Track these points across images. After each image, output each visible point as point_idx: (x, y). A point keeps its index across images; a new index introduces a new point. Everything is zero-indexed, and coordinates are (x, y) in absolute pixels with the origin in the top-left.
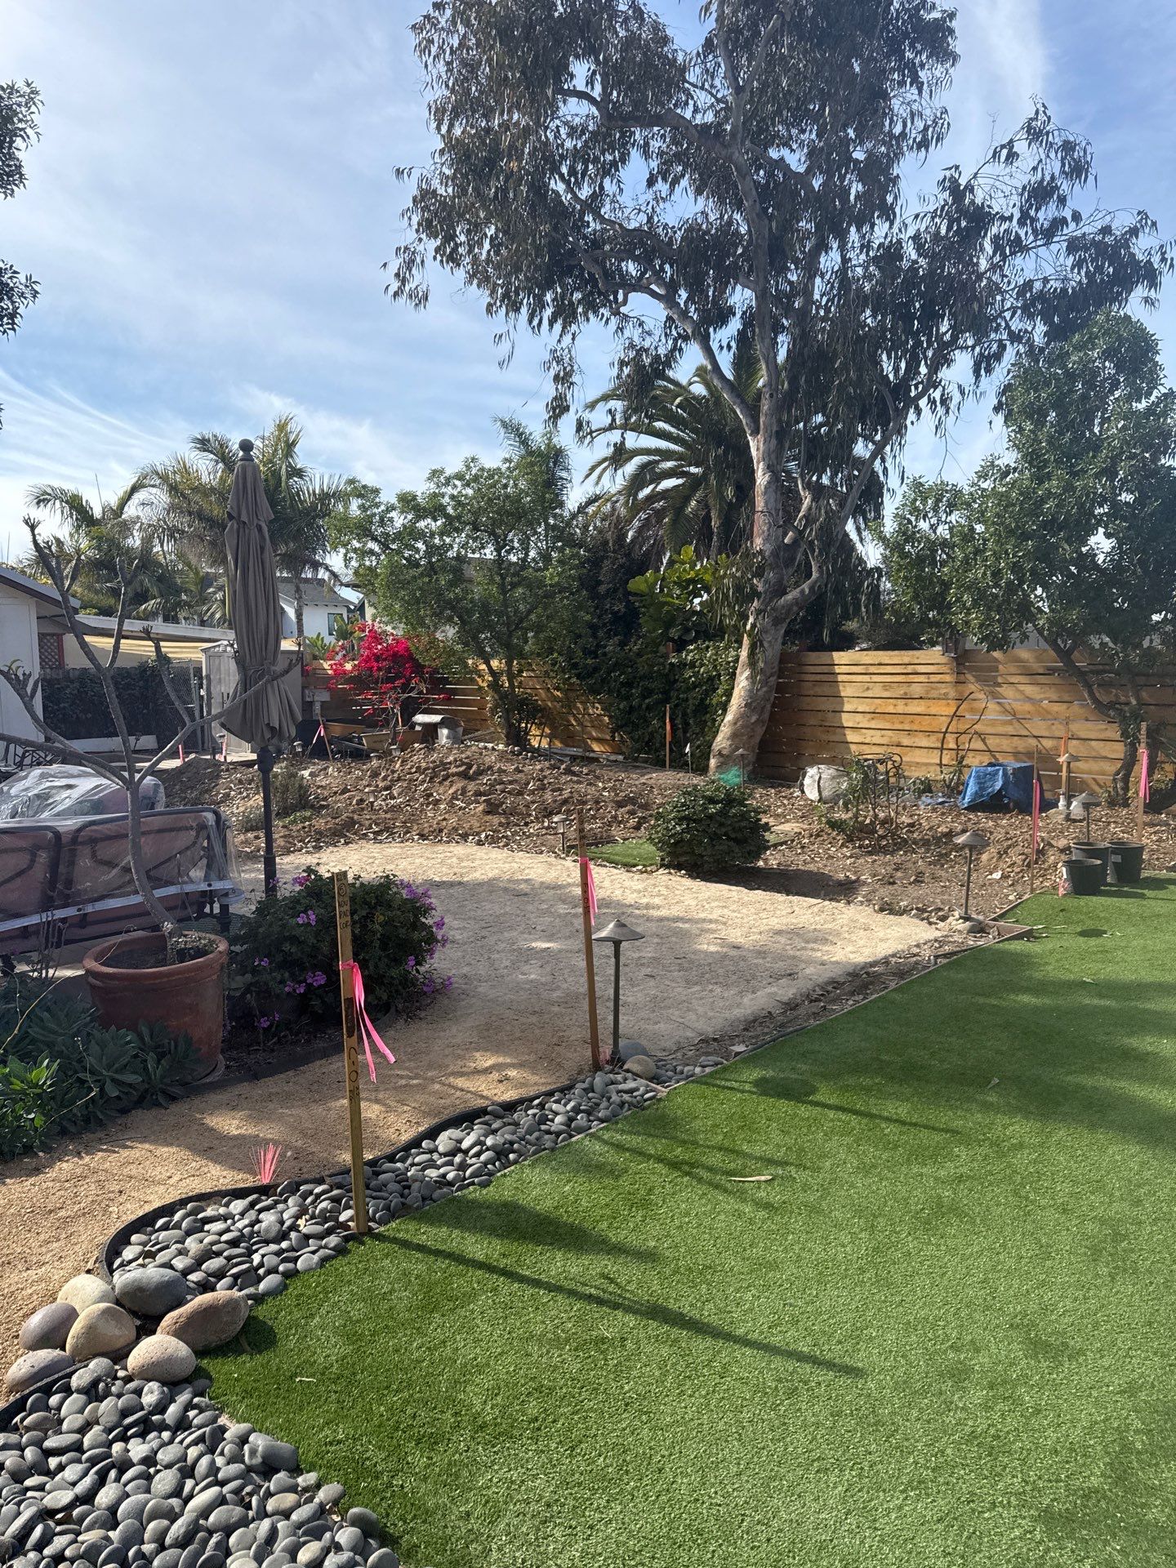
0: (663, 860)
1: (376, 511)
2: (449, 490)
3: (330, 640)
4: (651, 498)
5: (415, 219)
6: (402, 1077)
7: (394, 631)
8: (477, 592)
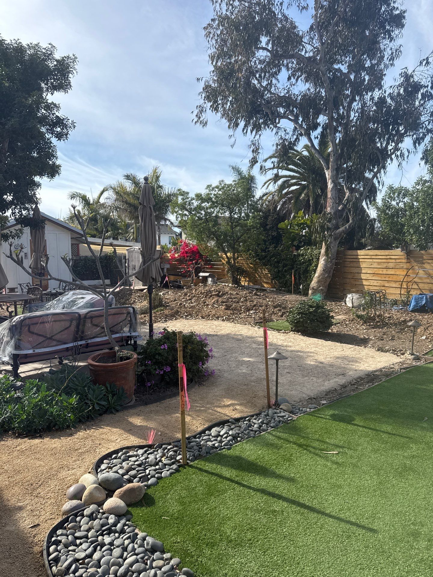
0: (292, 328)
1: (187, 200)
2: (213, 192)
3: (169, 246)
4: (287, 194)
5: (203, 95)
6: (198, 407)
7: (193, 243)
8: (223, 228)
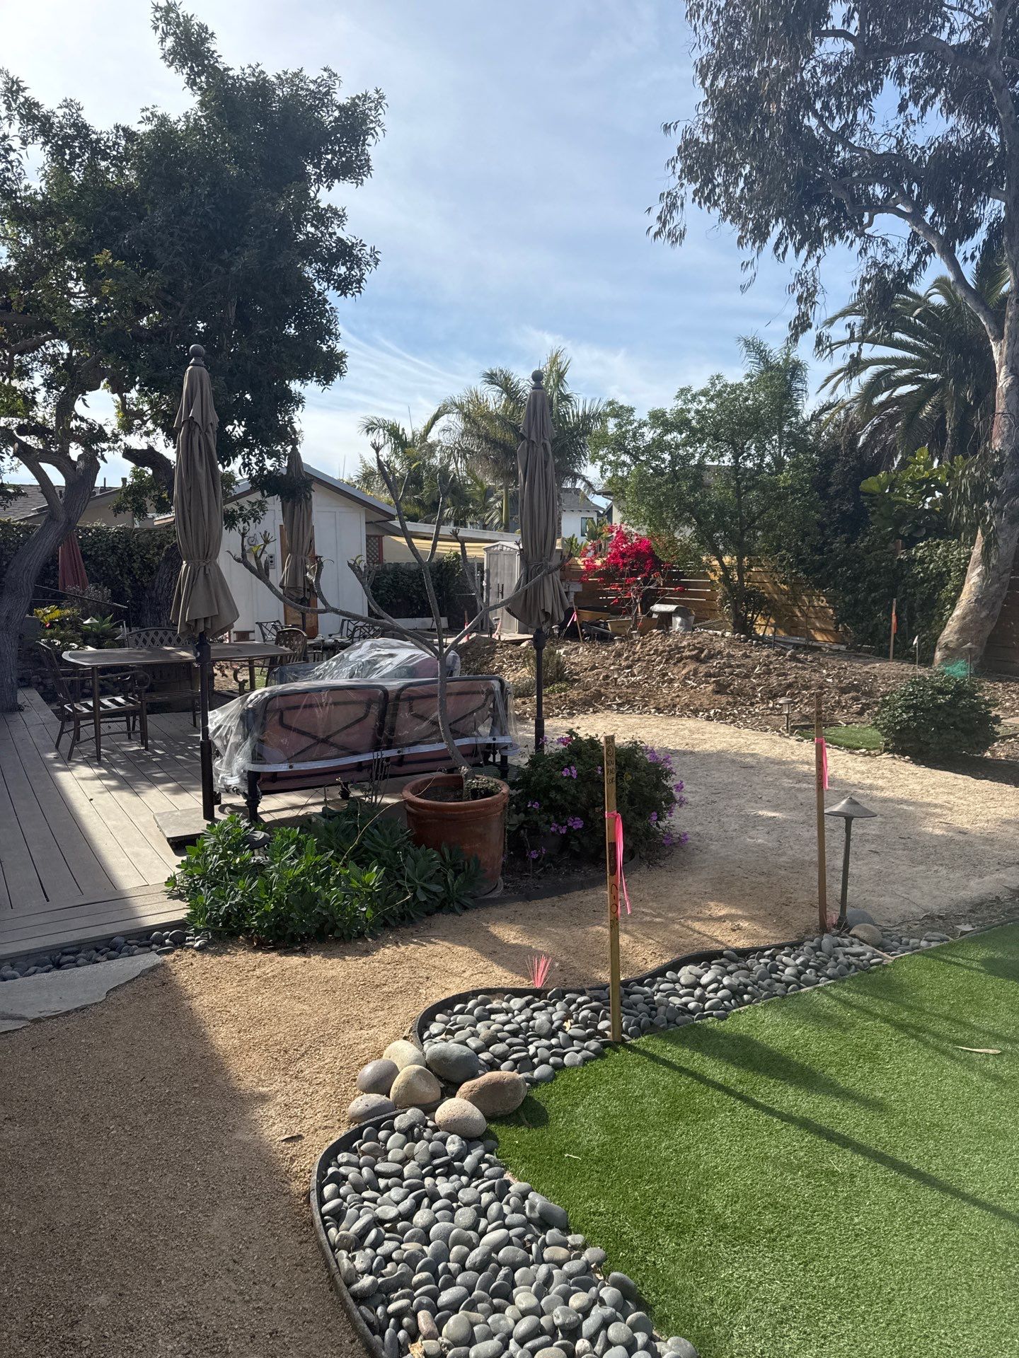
0: (887, 744)
1: (630, 427)
2: (695, 406)
3: (582, 540)
4: (884, 405)
5: (679, 166)
7: (639, 531)
8: (715, 496)
